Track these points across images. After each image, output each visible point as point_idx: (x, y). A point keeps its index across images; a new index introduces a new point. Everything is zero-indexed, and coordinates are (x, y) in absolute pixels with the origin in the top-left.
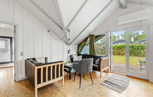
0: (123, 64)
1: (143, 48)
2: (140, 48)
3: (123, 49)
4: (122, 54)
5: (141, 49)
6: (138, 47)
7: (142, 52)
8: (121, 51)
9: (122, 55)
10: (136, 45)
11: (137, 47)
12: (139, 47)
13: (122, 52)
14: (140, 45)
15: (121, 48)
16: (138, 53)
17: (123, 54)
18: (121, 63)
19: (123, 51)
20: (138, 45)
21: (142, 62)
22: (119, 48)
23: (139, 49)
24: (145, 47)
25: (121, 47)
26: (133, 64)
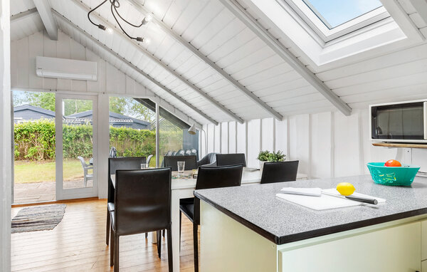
0: (42, 182)
1: (88, 136)
2: (82, 135)
3: (33, 139)
4: (30, 155)
5: (85, 139)
6: (78, 131)
7: (87, 145)
8: (27, 147)
9: (29, 159)
10: (73, 127)
11: (75, 134)
12: (79, 133)
13: (31, 149)
14: (80, 126)
15: (26, 136)
16: (77, 150)
17: (35, 155)
18: (33, 181)
19: (33, 146)
20: (77, 127)
21: (87, 166)
22: (18, 136)
23: (79, 138)
24: (91, 133)
25: (25, 132)
26: (68, 179)
